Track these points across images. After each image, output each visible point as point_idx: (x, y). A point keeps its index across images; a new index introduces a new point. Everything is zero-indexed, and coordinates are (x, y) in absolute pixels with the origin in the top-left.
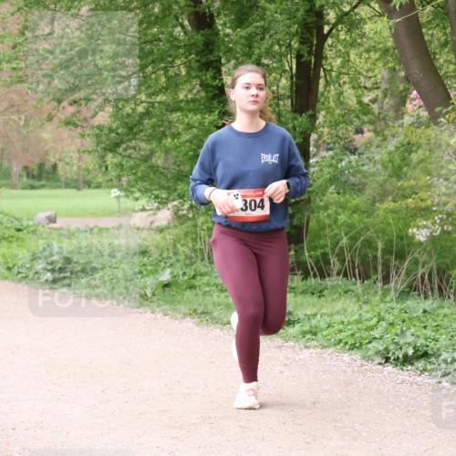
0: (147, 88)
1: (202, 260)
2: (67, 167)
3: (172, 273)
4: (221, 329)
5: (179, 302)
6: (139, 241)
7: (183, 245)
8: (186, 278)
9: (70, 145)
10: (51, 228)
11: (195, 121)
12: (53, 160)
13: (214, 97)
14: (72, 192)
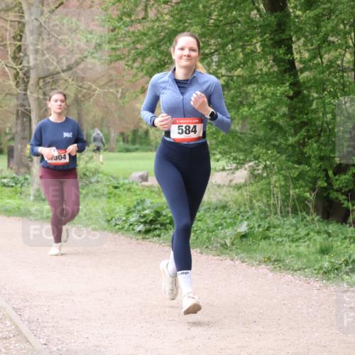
0: (227, 63)
1: (276, 213)
3: (248, 225)
4: (293, 275)
5: (255, 251)
6: (220, 197)
7: (258, 201)
8: (261, 229)
10: (142, 185)
11: (269, 92)
12: (145, 127)
13: (285, 71)
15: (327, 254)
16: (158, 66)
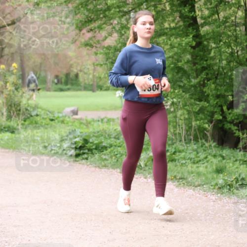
1: (181, 141)
2: (85, 76)
4: (194, 190)
8: (169, 153)
9: (87, 60)
10: (74, 118)
11: (176, 43)
12: (75, 71)
13: (189, 26)
14: (89, 93)
15: (222, 173)
16: (86, 22)
